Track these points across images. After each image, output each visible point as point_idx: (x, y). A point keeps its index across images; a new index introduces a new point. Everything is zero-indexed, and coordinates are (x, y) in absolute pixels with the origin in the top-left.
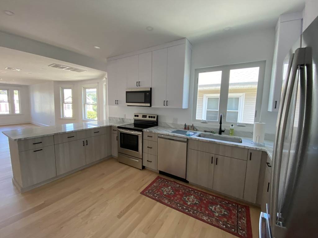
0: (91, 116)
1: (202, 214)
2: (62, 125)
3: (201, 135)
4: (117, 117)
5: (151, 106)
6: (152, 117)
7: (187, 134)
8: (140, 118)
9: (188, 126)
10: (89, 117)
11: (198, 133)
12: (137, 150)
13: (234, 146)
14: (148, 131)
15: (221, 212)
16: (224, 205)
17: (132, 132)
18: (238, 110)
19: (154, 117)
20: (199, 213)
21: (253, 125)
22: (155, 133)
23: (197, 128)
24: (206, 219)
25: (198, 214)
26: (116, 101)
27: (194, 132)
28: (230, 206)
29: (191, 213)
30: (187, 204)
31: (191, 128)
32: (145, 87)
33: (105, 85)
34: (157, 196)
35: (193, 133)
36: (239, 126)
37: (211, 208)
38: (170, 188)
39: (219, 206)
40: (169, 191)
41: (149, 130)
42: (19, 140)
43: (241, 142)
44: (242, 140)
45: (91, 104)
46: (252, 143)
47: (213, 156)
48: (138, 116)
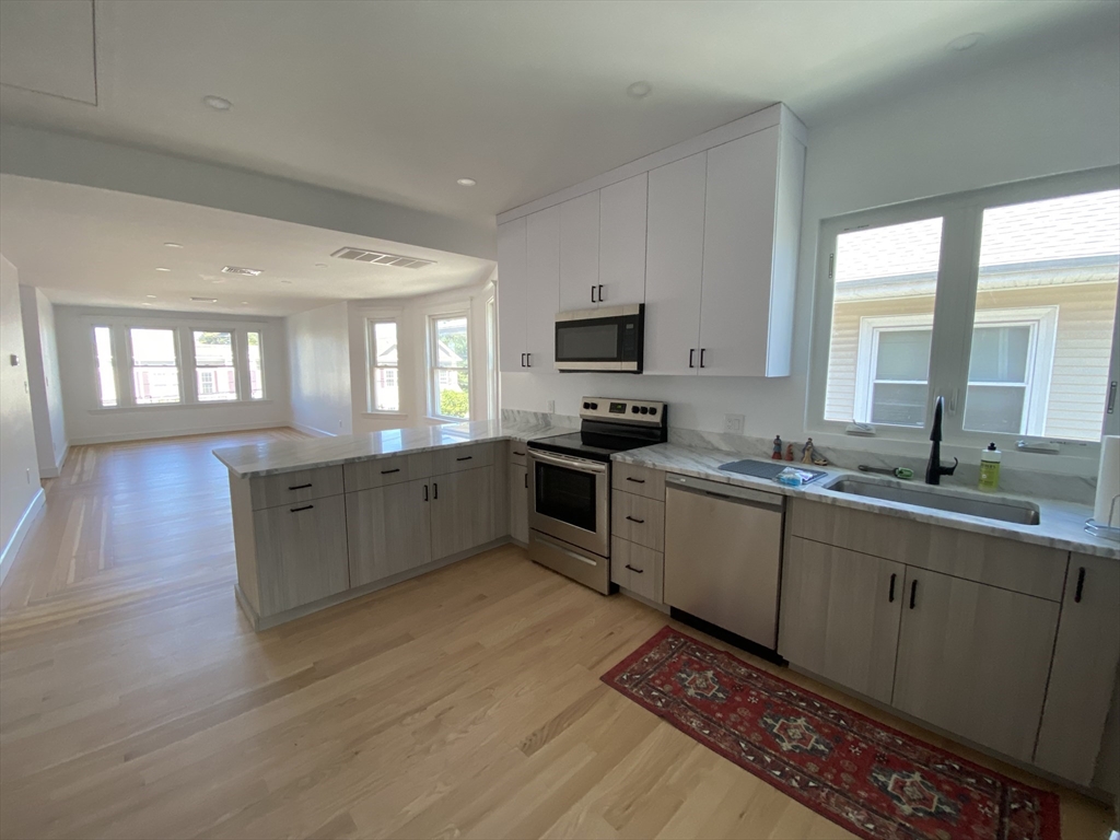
0: (454, 405)
1: (842, 799)
2: (372, 434)
3: (846, 483)
4: (528, 410)
5: (640, 369)
6: (644, 411)
7: (785, 476)
8: (603, 412)
9: (790, 446)
10: (449, 408)
11: (834, 474)
12: (592, 526)
13: (996, 535)
14: (629, 459)
15: (926, 801)
16: (941, 777)
17: (576, 464)
18: (1023, 381)
19: (653, 411)
20: (827, 790)
21: (1096, 446)
22: (654, 470)
23: (830, 456)
24: (859, 820)
25: (823, 794)
26: (525, 357)
27: (812, 472)
28: (971, 785)
29: (795, 784)
30: (777, 748)
31: (802, 455)
32: (620, 302)
33: (492, 304)
34: (660, 700)
35: (810, 475)
36: (1025, 449)
37: (881, 778)
38: (710, 674)
39: (917, 777)
40: (708, 688)
41: (632, 455)
42: (255, 476)
43: (1036, 521)
44: (1042, 511)
45: (454, 369)
46: (1088, 528)
47: (899, 570)
48: (594, 406)
